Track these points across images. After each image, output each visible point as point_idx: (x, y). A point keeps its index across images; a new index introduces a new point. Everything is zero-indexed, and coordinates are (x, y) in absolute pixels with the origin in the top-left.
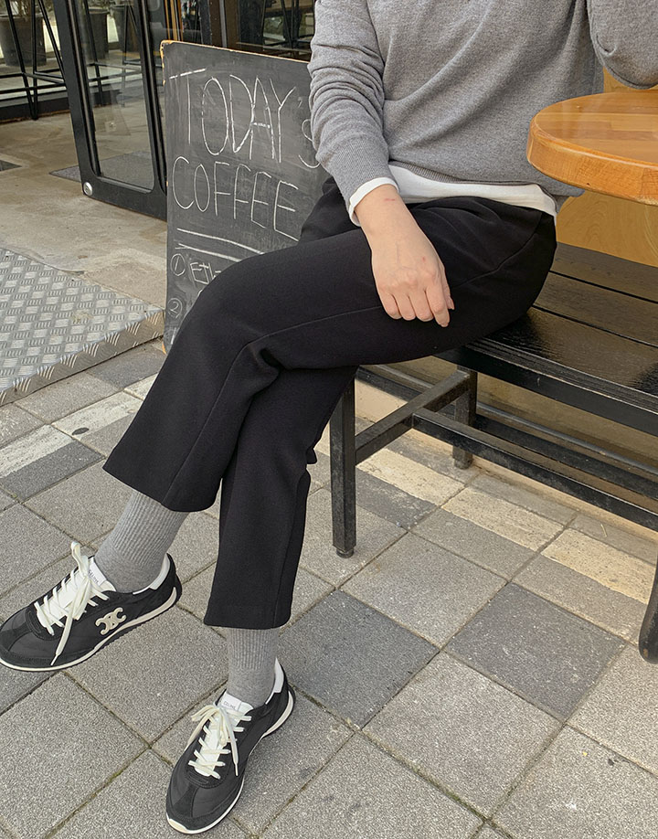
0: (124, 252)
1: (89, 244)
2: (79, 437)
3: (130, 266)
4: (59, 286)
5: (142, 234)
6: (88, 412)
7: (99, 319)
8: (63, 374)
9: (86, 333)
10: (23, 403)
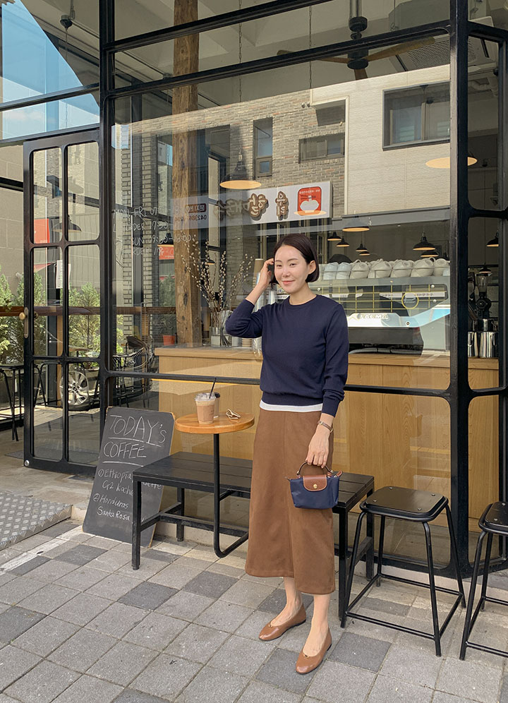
0: (48, 487)
1: (31, 486)
2: (40, 555)
3: (53, 492)
4: (23, 502)
5: (56, 479)
6: (42, 546)
7: (43, 512)
8: (30, 534)
9: (39, 517)
10: (13, 547)
